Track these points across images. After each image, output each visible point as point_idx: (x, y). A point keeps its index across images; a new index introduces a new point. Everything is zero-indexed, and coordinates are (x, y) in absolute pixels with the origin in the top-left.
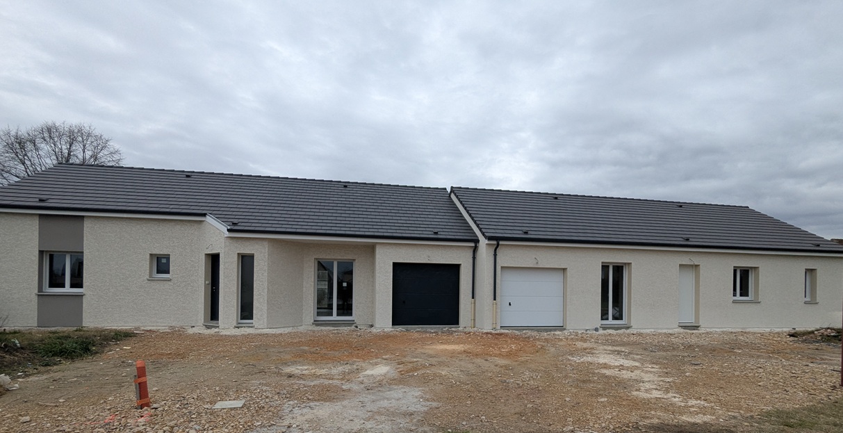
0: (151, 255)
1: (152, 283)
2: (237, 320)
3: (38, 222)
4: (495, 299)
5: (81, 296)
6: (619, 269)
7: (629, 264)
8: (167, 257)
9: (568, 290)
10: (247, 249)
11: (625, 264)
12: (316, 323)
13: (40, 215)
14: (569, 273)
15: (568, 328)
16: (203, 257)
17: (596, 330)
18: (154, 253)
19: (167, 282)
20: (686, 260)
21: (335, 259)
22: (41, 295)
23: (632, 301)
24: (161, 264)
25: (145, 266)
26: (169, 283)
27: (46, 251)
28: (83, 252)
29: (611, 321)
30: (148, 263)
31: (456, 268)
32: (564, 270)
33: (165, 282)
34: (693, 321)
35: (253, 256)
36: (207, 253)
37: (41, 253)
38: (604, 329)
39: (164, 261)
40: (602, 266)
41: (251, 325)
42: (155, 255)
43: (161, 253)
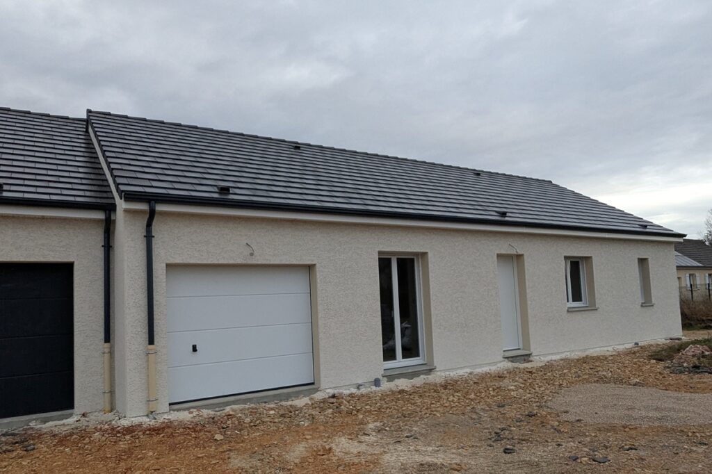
4: (151, 341)
6: (407, 265)
7: (424, 255)
9: (320, 308)
11: (417, 254)
14: (319, 274)
15: (323, 387)
17: (377, 382)
20: (505, 247)
23: (433, 320)
29: (400, 362)
31: (64, 271)
32: (310, 268)
34: (521, 347)
38: (391, 378)
40: (380, 260)
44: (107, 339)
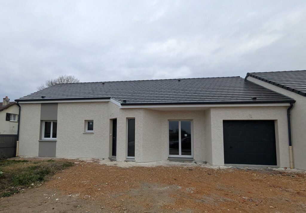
0: (85, 121)
1: (85, 135)
2: (126, 157)
3: (40, 107)
5: (55, 142)
8: (92, 122)
10: (131, 115)
12: (170, 159)
13: (42, 104)
16: (109, 121)
18: (86, 119)
19: (92, 134)
21: (180, 120)
22: (41, 142)
24: (90, 126)
25: (83, 126)
26: (93, 135)
27: (44, 121)
28: (57, 120)
30: (84, 125)
31: (271, 124)
33: (91, 135)
35: (134, 119)
36: (110, 118)
37: (42, 121)
39: (91, 124)
41: (133, 160)
42: (87, 120)
43: (90, 119)
44: (290, 144)
